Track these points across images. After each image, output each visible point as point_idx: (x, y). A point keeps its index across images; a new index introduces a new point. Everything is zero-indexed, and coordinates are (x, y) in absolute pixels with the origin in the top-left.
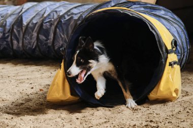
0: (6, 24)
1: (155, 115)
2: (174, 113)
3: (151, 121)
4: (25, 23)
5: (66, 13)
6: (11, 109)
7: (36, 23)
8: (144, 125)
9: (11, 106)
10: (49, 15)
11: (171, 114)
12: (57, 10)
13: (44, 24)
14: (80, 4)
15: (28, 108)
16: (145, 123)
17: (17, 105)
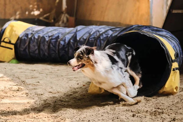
0: (65, 39)
1: (161, 104)
2: (174, 103)
3: (158, 108)
4: (78, 39)
5: (104, 33)
6: (63, 98)
7: (86, 39)
8: (153, 111)
9: (63, 96)
10: (94, 33)
11: (172, 103)
12: (100, 30)
13: (90, 39)
14: (114, 27)
15: (75, 98)
16: (154, 110)
17: (67, 96)
